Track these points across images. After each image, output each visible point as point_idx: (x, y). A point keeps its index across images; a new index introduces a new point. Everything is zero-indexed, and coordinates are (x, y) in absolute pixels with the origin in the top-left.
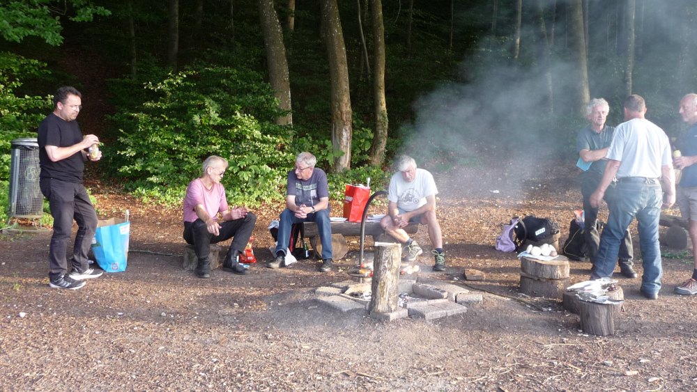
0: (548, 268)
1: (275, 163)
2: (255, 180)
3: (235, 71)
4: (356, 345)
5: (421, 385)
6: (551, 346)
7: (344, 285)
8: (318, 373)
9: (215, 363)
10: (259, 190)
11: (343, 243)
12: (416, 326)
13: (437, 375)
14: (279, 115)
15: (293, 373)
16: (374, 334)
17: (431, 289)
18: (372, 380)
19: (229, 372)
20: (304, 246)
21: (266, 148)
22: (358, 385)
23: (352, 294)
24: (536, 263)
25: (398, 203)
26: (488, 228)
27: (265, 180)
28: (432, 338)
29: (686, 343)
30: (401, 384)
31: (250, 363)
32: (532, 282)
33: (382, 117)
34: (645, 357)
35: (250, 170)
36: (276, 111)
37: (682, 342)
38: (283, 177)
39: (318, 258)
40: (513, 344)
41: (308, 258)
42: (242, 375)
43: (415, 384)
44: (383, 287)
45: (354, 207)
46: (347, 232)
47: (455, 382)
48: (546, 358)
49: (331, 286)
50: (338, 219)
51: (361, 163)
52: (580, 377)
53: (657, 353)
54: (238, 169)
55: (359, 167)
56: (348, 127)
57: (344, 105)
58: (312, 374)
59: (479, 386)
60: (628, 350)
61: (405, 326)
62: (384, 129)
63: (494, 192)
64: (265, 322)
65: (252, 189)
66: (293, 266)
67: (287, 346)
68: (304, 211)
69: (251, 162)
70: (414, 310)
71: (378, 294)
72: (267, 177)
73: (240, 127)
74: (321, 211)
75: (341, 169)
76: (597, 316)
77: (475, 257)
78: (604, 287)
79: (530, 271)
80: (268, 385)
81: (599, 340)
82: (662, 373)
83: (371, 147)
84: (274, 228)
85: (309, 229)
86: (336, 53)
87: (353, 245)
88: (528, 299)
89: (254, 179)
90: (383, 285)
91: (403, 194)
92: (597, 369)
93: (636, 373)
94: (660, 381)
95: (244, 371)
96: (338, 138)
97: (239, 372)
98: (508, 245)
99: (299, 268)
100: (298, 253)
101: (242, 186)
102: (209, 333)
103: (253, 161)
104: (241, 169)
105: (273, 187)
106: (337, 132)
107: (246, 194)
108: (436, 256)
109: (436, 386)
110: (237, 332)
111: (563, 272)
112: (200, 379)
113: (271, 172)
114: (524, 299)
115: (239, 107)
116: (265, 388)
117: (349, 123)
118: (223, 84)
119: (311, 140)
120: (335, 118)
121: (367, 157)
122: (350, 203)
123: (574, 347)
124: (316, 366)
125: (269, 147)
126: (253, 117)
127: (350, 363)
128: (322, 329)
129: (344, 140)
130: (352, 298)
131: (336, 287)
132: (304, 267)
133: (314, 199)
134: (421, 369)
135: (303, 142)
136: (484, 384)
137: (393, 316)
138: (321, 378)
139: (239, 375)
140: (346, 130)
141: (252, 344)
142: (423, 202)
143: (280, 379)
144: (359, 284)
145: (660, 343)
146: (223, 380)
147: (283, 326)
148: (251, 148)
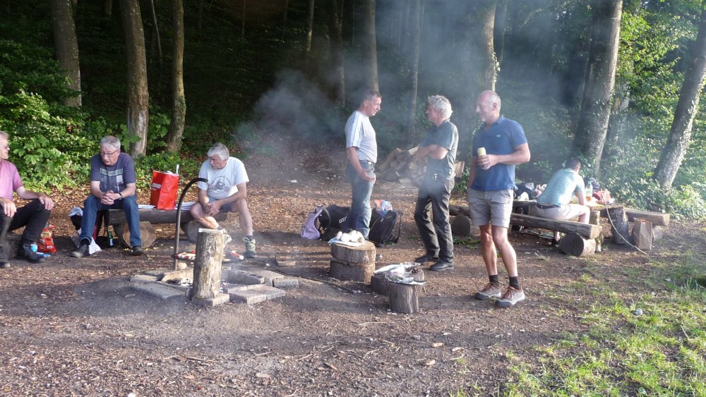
0: (357, 253)
1: (65, 146)
2: (43, 165)
3: (20, 45)
4: (180, 330)
5: (252, 366)
6: (365, 324)
7: (159, 273)
8: (148, 360)
9: (34, 355)
10: (48, 175)
11: (152, 231)
12: (238, 311)
13: (265, 356)
14: (69, 95)
15: (121, 361)
16: (198, 319)
17: (248, 275)
18: (203, 364)
19: (52, 363)
20: (108, 234)
21: (54, 130)
22: (190, 368)
23: (169, 282)
24: (346, 248)
25: (208, 191)
26: (290, 217)
27: (55, 164)
28: (255, 321)
29: (479, 317)
30: (233, 366)
31: (73, 353)
32: (342, 267)
33: (179, 103)
34: (447, 330)
35: (38, 154)
36: (66, 91)
37: (476, 317)
38: (74, 162)
39: (124, 246)
40: (331, 324)
41: (112, 246)
42: (67, 365)
43: (246, 364)
44: (206, 273)
45: (162, 195)
46: (155, 220)
47: (283, 361)
48: (362, 335)
49: (146, 274)
50: (145, 207)
51: (158, 149)
52: (394, 350)
53: (456, 327)
54: (24, 152)
55: (155, 154)
56: (145, 112)
57: (141, 88)
58: (141, 360)
59: (306, 363)
60: (432, 325)
61: (227, 311)
62: (181, 116)
63: (293, 181)
64: (80, 312)
65: (40, 174)
66: (98, 255)
67: (109, 335)
68: (110, 198)
69: (39, 145)
70: (235, 295)
71: (201, 281)
72: (57, 162)
73: (25, 106)
74: (128, 197)
75: (137, 155)
76: (404, 296)
77: (282, 245)
78: (408, 270)
79: (340, 256)
80: (98, 374)
81: (407, 318)
82: (463, 344)
83: (168, 134)
84: (75, 215)
85: (115, 216)
86: (134, 34)
87: (158, 233)
88: (338, 283)
89: (43, 163)
90: (205, 271)
91: (213, 182)
92: (409, 343)
93: (441, 344)
94: (462, 350)
95: (69, 361)
96: (133, 124)
97: (63, 363)
98: (312, 233)
99: (104, 257)
100: (102, 242)
101: (28, 171)
102: (20, 326)
103: (41, 144)
104: (27, 152)
105: (63, 173)
106: (133, 117)
107: (34, 179)
108: (247, 243)
109: (266, 365)
110: (51, 323)
111: (370, 257)
112: (20, 372)
113: (62, 156)
114: (334, 283)
115: (25, 85)
116: (94, 377)
117: (146, 107)
118: (6, 59)
119: (105, 123)
120: (130, 101)
121: (163, 144)
122: (159, 190)
123: (385, 324)
124: (144, 353)
125: (60, 129)
126: (41, 97)
127: (178, 349)
128: (143, 317)
129: (140, 125)
130: (170, 285)
131: (150, 275)
132: (110, 255)
133: (120, 185)
134: (249, 351)
135: (97, 126)
136: (310, 361)
137: (216, 302)
138: (151, 364)
139: (64, 366)
140: (142, 115)
141: (70, 335)
142: (234, 190)
143: (109, 368)
144: (174, 272)
145: (458, 318)
146: (47, 372)
147: (101, 316)
148: (39, 129)
